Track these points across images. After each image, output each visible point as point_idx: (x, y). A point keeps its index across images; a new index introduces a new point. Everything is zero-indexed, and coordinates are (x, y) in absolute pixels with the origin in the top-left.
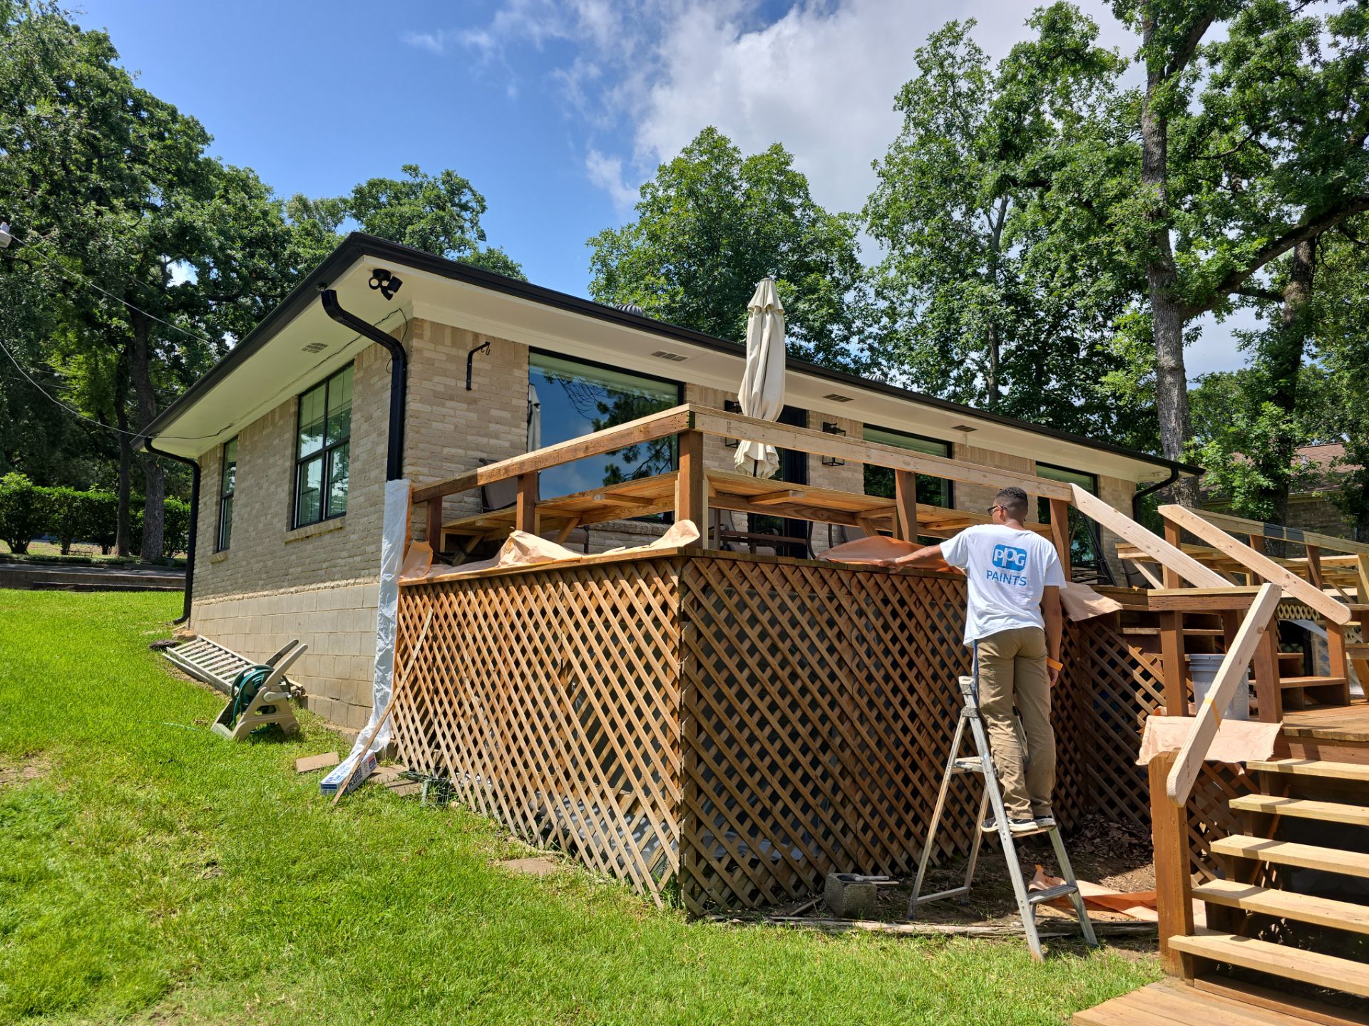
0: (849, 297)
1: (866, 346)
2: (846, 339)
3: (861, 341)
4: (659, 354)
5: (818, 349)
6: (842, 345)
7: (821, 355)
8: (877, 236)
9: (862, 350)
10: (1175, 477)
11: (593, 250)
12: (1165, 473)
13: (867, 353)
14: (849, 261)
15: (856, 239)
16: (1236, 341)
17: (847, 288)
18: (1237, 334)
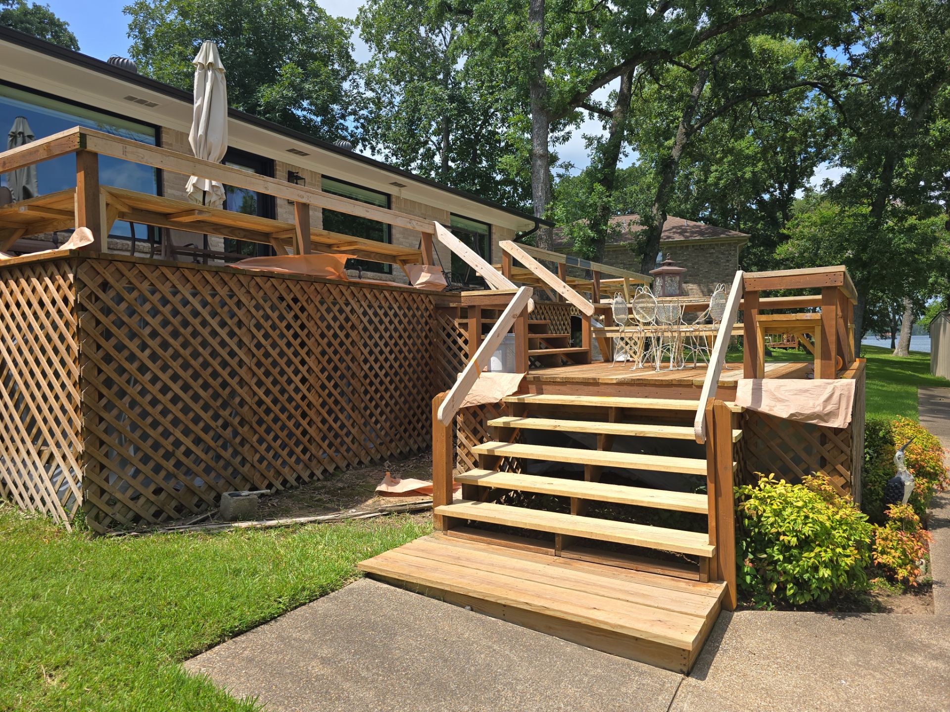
0: (346, 85)
1: (359, 125)
2: (343, 117)
3: (357, 120)
4: (131, 99)
5: (323, 122)
6: (341, 121)
7: (326, 128)
8: (367, 41)
9: (357, 128)
10: (537, 228)
11: (130, 19)
12: (531, 225)
13: (360, 130)
14: (346, 57)
15: (351, 40)
16: (584, 142)
17: (344, 79)
18: (584, 137)
